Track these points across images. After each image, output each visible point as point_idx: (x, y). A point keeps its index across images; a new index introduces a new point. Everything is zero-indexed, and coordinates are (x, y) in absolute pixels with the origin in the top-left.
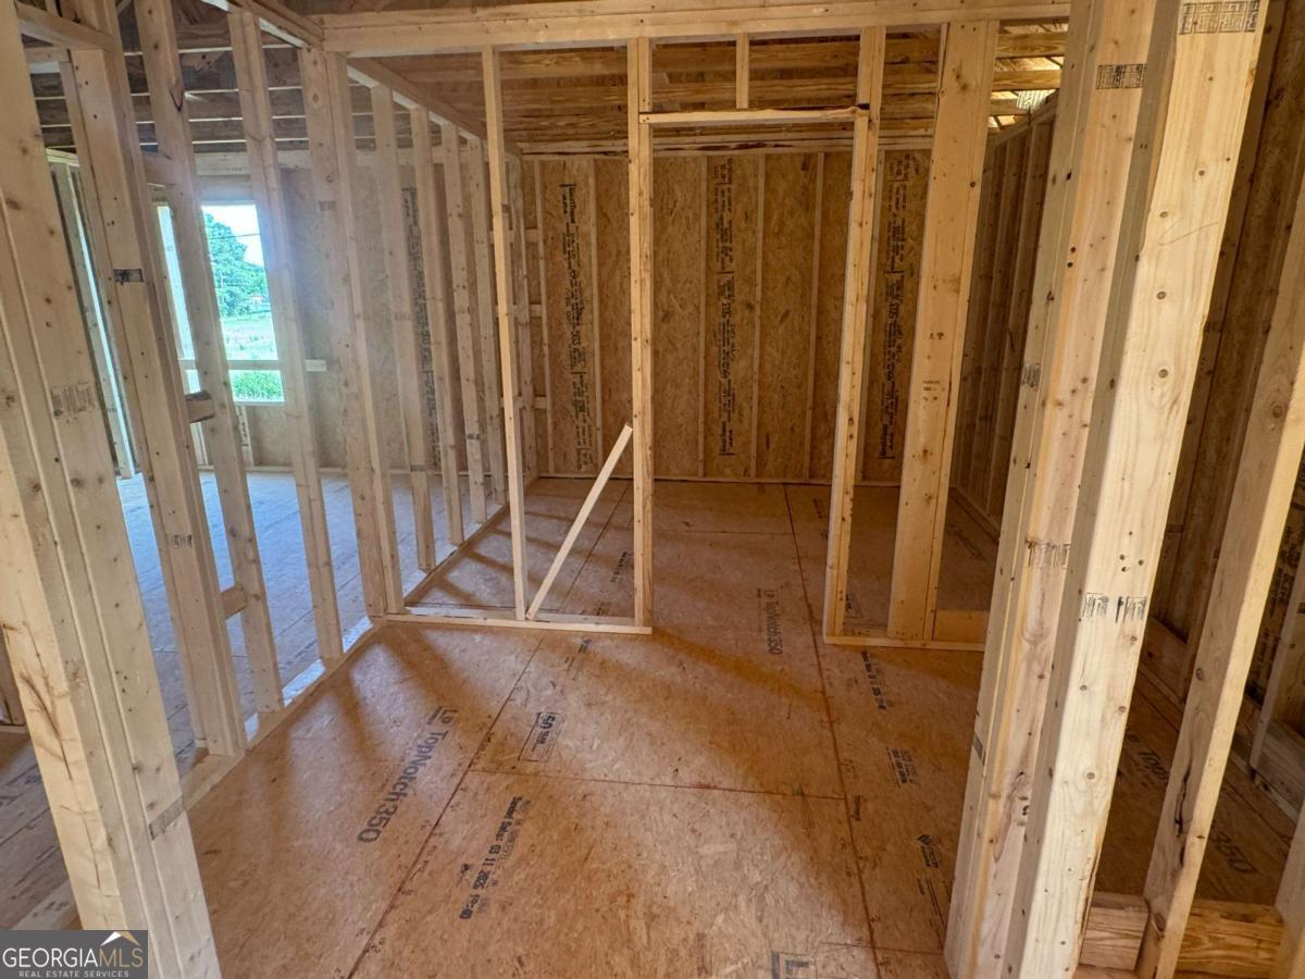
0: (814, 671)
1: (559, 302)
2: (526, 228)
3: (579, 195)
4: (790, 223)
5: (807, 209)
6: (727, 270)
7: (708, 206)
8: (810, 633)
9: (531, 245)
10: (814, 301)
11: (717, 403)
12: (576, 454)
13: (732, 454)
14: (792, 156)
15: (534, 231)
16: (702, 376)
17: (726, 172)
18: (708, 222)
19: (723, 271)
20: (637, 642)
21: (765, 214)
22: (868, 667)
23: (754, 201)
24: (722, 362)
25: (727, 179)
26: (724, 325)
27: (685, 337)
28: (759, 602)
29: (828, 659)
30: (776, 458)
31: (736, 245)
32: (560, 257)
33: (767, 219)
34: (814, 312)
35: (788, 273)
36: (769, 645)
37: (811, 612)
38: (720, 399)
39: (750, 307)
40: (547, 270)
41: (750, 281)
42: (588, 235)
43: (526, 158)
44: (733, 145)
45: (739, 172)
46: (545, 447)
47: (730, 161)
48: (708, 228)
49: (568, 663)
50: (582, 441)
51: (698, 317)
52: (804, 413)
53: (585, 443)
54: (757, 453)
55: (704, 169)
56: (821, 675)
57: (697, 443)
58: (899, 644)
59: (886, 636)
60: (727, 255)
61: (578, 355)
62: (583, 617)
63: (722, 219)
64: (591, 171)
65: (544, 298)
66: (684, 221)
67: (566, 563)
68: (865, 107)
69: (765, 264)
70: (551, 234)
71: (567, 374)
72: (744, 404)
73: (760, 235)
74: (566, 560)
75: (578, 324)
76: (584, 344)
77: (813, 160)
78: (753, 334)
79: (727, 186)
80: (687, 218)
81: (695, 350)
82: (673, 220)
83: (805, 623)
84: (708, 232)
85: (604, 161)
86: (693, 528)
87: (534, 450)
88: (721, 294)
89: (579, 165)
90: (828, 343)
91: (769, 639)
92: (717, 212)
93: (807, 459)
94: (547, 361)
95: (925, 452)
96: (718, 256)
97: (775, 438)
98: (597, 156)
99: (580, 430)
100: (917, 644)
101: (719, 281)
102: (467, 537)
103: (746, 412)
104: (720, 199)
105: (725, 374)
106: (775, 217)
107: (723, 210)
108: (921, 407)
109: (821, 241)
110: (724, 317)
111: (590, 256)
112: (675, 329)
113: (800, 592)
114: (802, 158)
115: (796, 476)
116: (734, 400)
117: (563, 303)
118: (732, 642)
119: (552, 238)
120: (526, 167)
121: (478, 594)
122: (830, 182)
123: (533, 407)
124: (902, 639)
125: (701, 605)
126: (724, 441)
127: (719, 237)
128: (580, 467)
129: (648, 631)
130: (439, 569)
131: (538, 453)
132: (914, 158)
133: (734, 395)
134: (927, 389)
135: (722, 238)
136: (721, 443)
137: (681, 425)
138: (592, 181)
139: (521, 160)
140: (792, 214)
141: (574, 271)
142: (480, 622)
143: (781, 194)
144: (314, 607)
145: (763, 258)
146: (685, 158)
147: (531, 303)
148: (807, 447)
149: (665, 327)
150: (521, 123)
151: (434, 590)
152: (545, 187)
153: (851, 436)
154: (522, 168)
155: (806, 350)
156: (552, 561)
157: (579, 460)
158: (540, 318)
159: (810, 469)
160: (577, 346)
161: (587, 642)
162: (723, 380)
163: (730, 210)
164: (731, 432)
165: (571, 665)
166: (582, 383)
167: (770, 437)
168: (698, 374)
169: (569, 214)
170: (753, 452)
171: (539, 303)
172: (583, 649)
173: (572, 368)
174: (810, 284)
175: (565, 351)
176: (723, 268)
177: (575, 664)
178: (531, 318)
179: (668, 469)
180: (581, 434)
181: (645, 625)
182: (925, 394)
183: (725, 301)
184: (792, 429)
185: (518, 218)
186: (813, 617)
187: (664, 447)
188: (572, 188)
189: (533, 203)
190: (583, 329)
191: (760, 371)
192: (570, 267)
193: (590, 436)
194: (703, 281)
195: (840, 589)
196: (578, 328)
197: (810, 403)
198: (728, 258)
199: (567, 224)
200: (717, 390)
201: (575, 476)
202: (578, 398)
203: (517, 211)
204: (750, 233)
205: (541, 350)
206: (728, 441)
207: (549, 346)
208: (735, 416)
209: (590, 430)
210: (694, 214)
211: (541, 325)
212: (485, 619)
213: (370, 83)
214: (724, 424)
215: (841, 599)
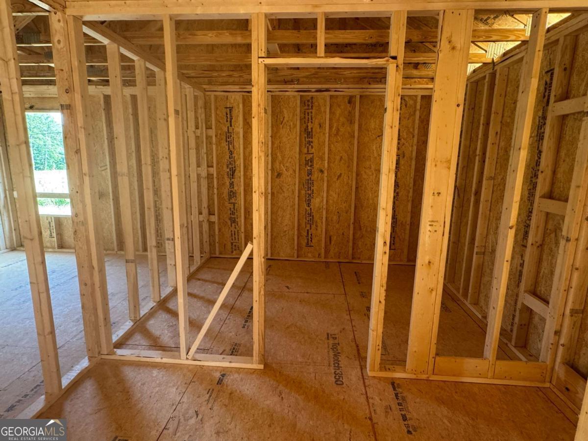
0: (363, 399)
1: (223, 167)
2: (207, 128)
3: (234, 113)
4: (342, 129)
5: (351, 123)
6: (310, 152)
7: (300, 120)
8: (359, 367)
9: (208, 137)
10: (355, 169)
11: (305, 220)
12: (230, 244)
13: (313, 246)
14: (344, 96)
15: (211, 130)
16: (296, 206)
17: (310, 103)
18: (300, 128)
19: (308, 153)
20: (254, 376)
21: (330, 125)
22: (396, 395)
23: (324, 118)
24: (307, 199)
25: (310, 107)
26: (308, 180)
27: (288, 186)
28: (328, 343)
29: (372, 389)
30: (335, 248)
31: (315, 140)
32: (224, 144)
33: (331, 127)
34: (354, 175)
35: (341, 155)
36: (335, 377)
37: (358, 350)
38: (306, 218)
39: (322, 171)
40: (217, 150)
41: (322, 159)
42: (238, 133)
43: (208, 93)
44: (313, 90)
45: (316, 104)
46: (214, 242)
47: (312, 98)
48: (301, 131)
49: (208, 395)
50: (234, 239)
51: (295, 176)
52: (349, 226)
53: (235, 239)
54: (325, 246)
55: (299, 102)
56: (368, 402)
57: (294, 240)
58: (414, 377)
59: (405, 371)
60: (310, 145)
61: (232, 194)
62: (222, 356)
63: (308, 126)
64: (241, 101)
65: (215, 165)
66: (288, 127)
67: (218, 314)
68: (395, 58)
69: (330, 150)
70: (219, 132)
71: (227, 204)
72: (319, 221)
73: (327, 135)
74: (218, 312)
75: (233, 178)
76: (236, 188)
77: (354, 99)
78: (323, 184)
79: (311, 110)
80: (290, 126)
81: (293, 192)
82: (283, 127)
83: (355, 360)
84: (300, 133)
85: (247, 95)
86: (290, 290)
87: (208, 243)
88: (307, 164)
89: (235, 98)
90: (362, 190)
91: (335, 372)
92: (305, 123)
93: (351, 249)
94: (216, 197)
95: (429, 262)
96: (305, 145)
97: (334, 238)
98: (244, 94)
99: (233, 232)
100: (424, 377)
101: (306, 158)
102: (163, 296)
103: (319, 225)
104: (307, 117)
105: (309, 205)
106: (335, 125)
107: (308, 123)
108: (427, 236)
109: (358, 139)
110: (308, 176)
111: (239, 144)
112: (283, 182)
113: (351, 337)
114: (348, 98)
115: (345, 258)
116: (313, 218)
117: (225, 167)
118: (313, 375)
119: (220, 134)
120: (207, 98)
121: (162, 337)
122: (363, 110)
123: (208, 220)
124: (415, 374)
125: (294, 346)
126: (308, 240)
127: (306, 135)
128: (232, 252)
129: (261, 367)
130: (142, 320)
131: (210, 244)
132: (404, 99)
133: (313, 216)
134: (430, 225)
135: (308, 136)
136: (306, 241)
137: (286, 231)
138: (241, 106)
139: (204, 94)
140: (343, 125)
141: (231, 151)
142: (158, 360)
143: (338, 115)
144: (42, 361)
145: (329, 147)
146: (289, 96)
147: (208, 166)
148: (351, 244)
149: (278, 180)
150: (203, 74)
151: (136, 334)
152: (217, 108)
153: (385, 253)
154: (205, 99)
155: (350, 194)
156: (209, 312)
157: (232, 248)
158: (213, 175)
159: (353, 255)
160: (232, 189)
161: (223, 375)
162: (308, 208)
163: (312, 122)
164: (311, 235)
165: (210, 396)
166: (234, 208)
167: (332, 238)
168: (295, 204)
169: (229, 122)
170: (323, 245)
171: (212, 167)
172: (220, 382)
173: (229, 201)
174: (352, 160)
175: (226, 192)
176: (308, 151)
177: (214, 395)
178: (208, 174)
179: (278, 253)
180: (233, 234)
181: (260, 363)
182: (429, 228)
183: (309, 168)
184: (343, 234)
185: (202, 123)
186: (360, 356)
187: (277, 242)
188: (231, 109)
189: (210, 116)
190: (235, 181)
191: (326, 204)
192: (229, 149)
193: (238, 236)
194: (298, 157)
195: (377, 344)
196: (233, 180)
197: (352, 221)
198: (311, 146)
199: (228, 127)
200: (304, 213)
201: (229, 256)
202: (232, 216)
203: (202, 120)
204: (322, 134)
205: (213, 191)
206: (310, 239)
207: (217, 189)
208: (314, 227)
209: (238, 232)
210: (293, 124)
211: (213, 178)
212: (162, 358)
213: (105, 41)
214: (308, 230)
215: (379, 350)
